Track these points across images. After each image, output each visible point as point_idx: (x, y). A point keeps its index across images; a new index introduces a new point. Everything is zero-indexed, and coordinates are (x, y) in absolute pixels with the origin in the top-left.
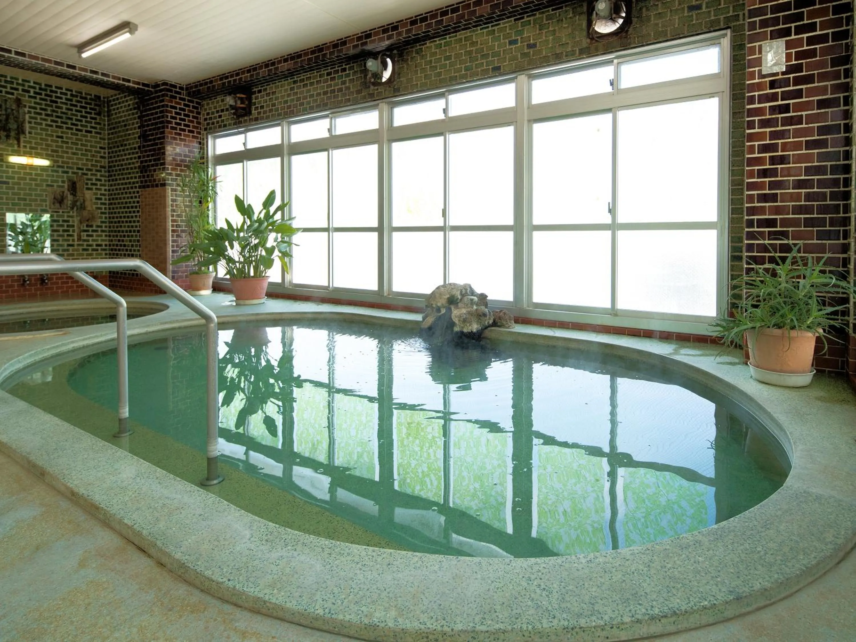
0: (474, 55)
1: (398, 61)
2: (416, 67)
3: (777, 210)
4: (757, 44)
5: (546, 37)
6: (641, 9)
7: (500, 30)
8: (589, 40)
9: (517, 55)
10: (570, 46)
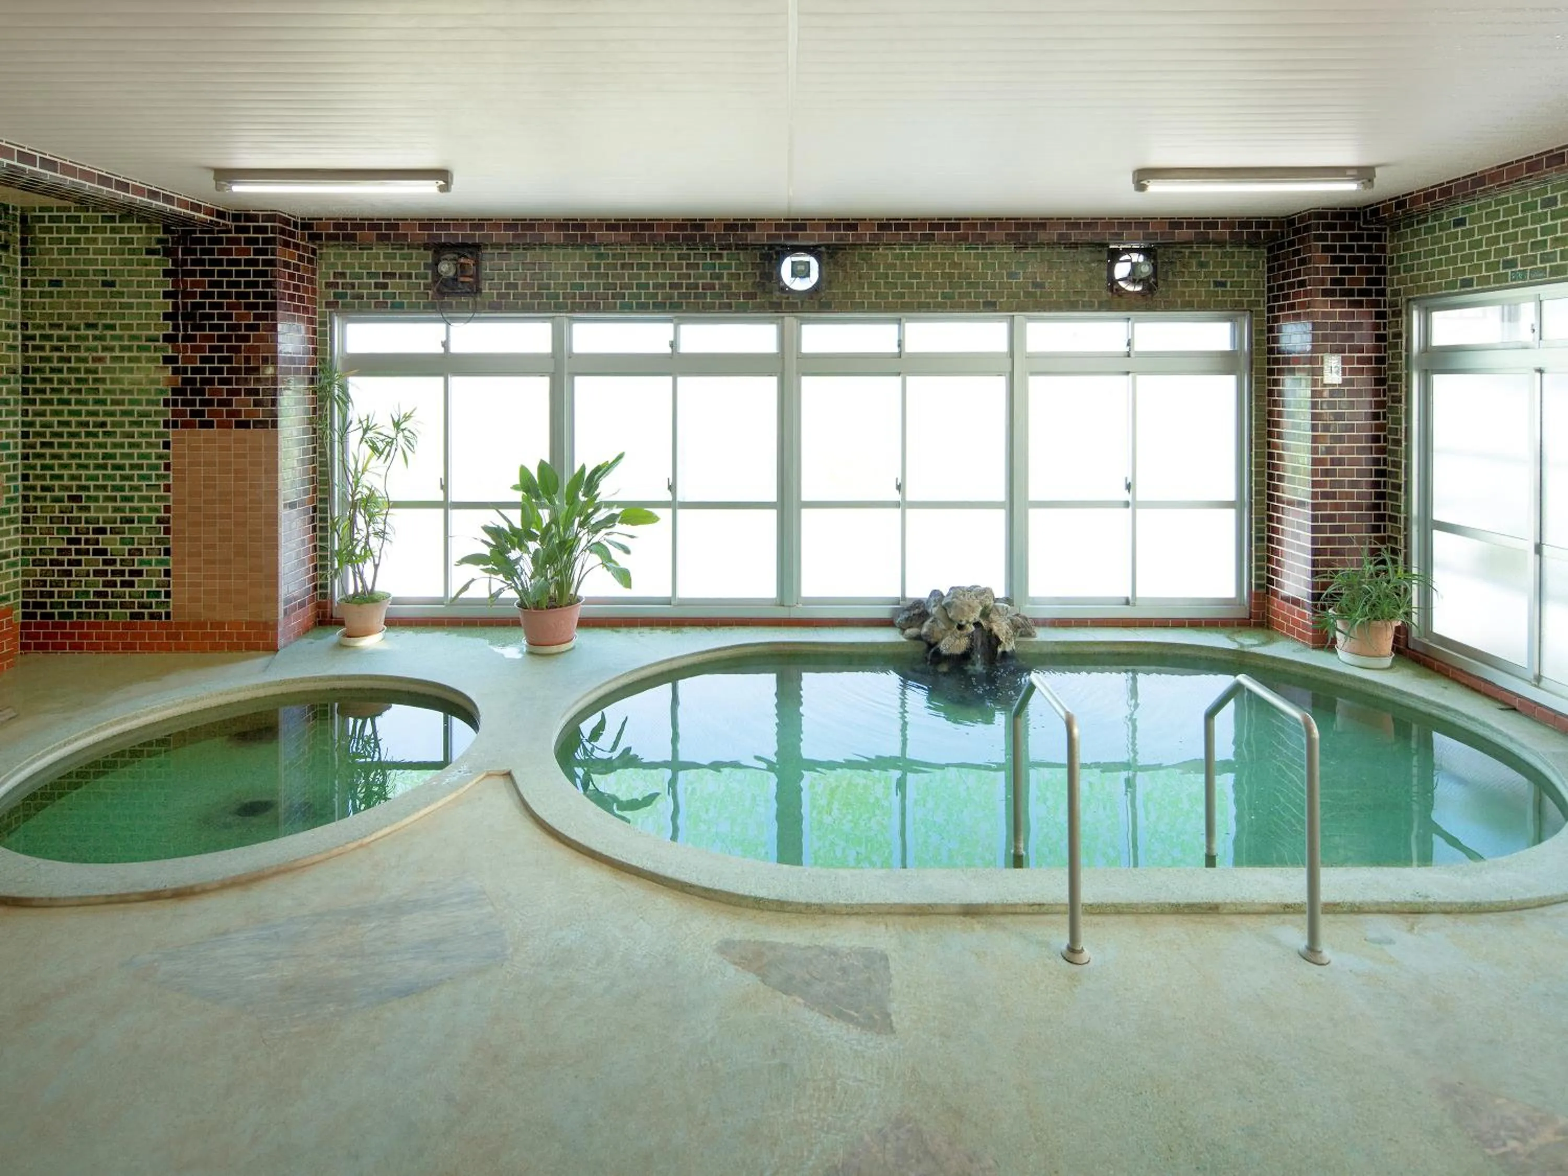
0: (956, 280)
1: (828, 263)
2: (860, 278)
3: (1337, 507)
4: (1320, 355)
5: (1057, 278)
6: (1167, 272)
7: (994, 256)
8: (1110, 294)
9: (1019, 293)
10: (1087, 295)
